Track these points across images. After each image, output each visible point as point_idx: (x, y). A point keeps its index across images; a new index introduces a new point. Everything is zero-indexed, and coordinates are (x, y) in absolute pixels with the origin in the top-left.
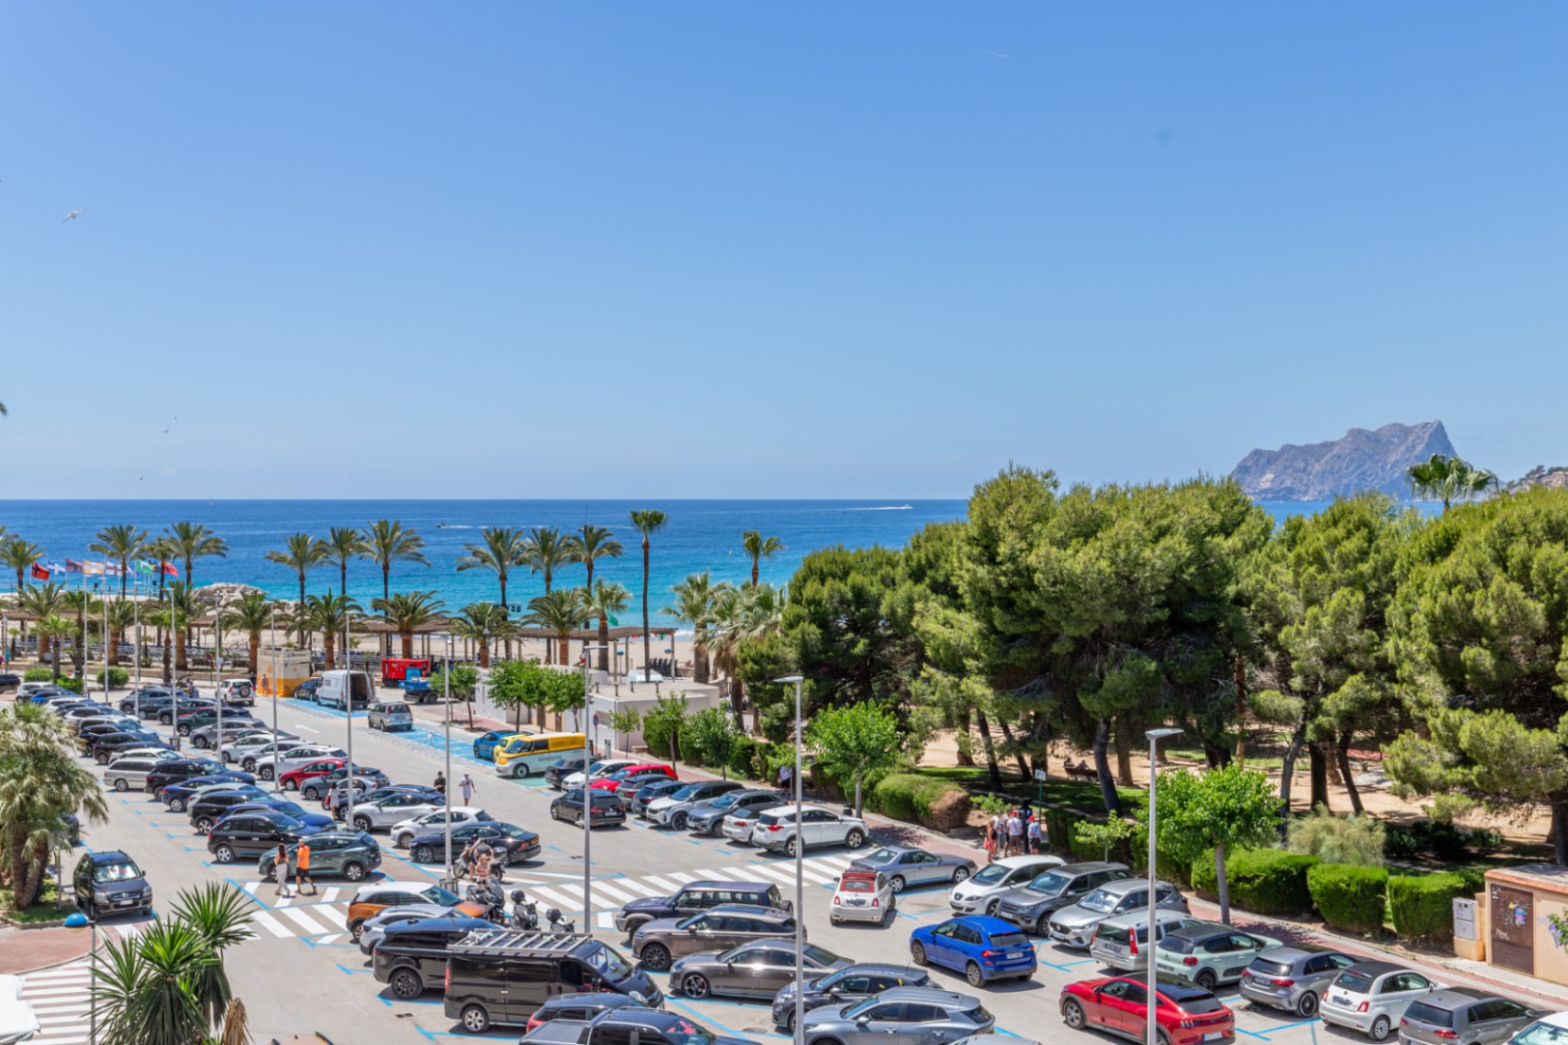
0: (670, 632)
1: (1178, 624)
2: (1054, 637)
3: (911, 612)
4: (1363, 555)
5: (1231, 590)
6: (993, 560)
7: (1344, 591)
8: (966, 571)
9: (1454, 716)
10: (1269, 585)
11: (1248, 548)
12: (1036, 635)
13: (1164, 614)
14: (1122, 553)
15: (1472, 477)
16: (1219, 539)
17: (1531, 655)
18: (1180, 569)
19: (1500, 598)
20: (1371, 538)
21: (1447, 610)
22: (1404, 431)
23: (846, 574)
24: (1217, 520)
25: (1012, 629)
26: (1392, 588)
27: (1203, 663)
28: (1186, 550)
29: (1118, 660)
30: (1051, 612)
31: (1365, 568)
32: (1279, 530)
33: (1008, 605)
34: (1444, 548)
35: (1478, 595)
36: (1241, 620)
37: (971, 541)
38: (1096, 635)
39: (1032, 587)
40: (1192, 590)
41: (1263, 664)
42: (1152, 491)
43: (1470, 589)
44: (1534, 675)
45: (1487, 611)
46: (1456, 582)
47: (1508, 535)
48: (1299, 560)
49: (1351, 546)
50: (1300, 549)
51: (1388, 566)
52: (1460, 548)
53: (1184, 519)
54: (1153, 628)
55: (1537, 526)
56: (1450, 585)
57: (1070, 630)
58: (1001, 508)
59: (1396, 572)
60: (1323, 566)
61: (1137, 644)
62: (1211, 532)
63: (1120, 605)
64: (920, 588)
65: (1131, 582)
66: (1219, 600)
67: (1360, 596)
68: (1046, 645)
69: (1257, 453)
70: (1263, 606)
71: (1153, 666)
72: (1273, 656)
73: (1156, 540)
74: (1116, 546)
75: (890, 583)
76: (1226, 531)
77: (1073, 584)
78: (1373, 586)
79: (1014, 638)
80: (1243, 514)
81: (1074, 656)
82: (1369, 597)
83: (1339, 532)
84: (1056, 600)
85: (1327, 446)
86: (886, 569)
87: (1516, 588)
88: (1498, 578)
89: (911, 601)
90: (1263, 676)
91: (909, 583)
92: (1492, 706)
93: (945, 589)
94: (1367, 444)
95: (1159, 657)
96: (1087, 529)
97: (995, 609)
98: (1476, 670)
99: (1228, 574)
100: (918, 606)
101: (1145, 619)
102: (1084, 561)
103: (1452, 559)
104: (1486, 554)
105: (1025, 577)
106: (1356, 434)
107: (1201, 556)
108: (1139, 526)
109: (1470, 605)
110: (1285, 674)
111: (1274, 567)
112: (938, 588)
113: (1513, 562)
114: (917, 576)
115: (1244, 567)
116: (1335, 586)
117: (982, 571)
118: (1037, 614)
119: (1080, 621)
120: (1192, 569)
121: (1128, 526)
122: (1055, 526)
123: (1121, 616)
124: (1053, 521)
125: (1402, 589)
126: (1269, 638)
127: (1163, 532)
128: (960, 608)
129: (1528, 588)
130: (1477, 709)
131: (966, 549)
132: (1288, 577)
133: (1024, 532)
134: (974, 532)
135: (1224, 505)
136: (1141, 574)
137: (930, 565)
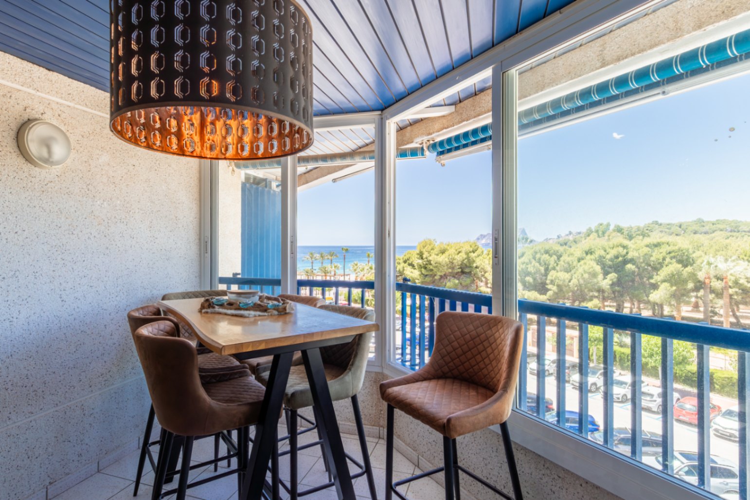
0: (349, 275)
1: (463, 272)
2: (435, 275)
3: (404, 270)
5: (475, 265)
6: (422, 258)
8: (417, 261)
9: (524, 292)
10: (483, 264)
11: (479, 256)
12: (431, 275)
13: (460, 270)
14: (451, 257)
15: (529, 240)
16: (472, 254)
17: (541, 279)
18: (464, 260)
19: (534, 266)
21: (522, 269)
24: (471, 249)
25: (426, 273)
27: (468, 281)
28: (465, 256)
29: (449, 280)
30: (435, 270)
32: (485, 252)
33: (425, 268)
35: (529, 266)
36: (477, 272)
37: (418, 254)
38: (445, 275)
39: (431, 264)
40: (466, 265)
41: (482, 281)
42: (457, 243)
43: (527, 264)
44: (542, 283)
45: (531, 269)
46: (524, 263)
47: (536, 253)
52: (525, 255)
53: (464, 249)
54: (457, 273)
55: (542, 251)
56: (523, 263)
57: (439, 274)
58: (424, 247)
61: (454, 277)
62: (470, 252)
63: (450, 268)
64: (406, 265)
65: (452, 263)
66: (472, 267)
68: (434, 277)
69: (481, 235)
70: (482, 269)
71: (457, 281)
72: (484, 279)
73: (458, 254)
74: (449, 255)
76: (474, 252)
77: (440, 264)
79: (426, 275)
80: (477, 248)
81: (440, 279)
84: (436, 267)
87: (537, 265)
88: (533, 262)
89: (403, 267)
90: (482, 284)
91: (403, 264)
92: (532, 290)
93: (412, 265)
95: (459, 280)
96: (443, 252)
97: (423, 269)
98: (529, 283)
99: (474, 261)
100: (405, 268)
101: (456, 271)
102: (443, 259)
103: (524, 258)
104: (531, 257)
105: (429, 262)
107: (468, 258)
108: (454, 251)
109: (527, 268)
110: (487, 284)
111: (484, 260)
112: (409, 265)
113: (537, 258)
114: (405, 262)
118: (432, 270)
119: (441, 272)
120: (466, 260)
121: (452, 251)
122: (436, 251)
123: (450, 270)
124: (435, 250)
126: (483, 276)
127: (459, 252)
128: (415, 269)
129: (540, 264)
130: (529, 291)
131: (416, 256)
133: (429, 252)
134: (418, 252)
135: (473, 246)
136: (455, 261)
137: (408, 260)
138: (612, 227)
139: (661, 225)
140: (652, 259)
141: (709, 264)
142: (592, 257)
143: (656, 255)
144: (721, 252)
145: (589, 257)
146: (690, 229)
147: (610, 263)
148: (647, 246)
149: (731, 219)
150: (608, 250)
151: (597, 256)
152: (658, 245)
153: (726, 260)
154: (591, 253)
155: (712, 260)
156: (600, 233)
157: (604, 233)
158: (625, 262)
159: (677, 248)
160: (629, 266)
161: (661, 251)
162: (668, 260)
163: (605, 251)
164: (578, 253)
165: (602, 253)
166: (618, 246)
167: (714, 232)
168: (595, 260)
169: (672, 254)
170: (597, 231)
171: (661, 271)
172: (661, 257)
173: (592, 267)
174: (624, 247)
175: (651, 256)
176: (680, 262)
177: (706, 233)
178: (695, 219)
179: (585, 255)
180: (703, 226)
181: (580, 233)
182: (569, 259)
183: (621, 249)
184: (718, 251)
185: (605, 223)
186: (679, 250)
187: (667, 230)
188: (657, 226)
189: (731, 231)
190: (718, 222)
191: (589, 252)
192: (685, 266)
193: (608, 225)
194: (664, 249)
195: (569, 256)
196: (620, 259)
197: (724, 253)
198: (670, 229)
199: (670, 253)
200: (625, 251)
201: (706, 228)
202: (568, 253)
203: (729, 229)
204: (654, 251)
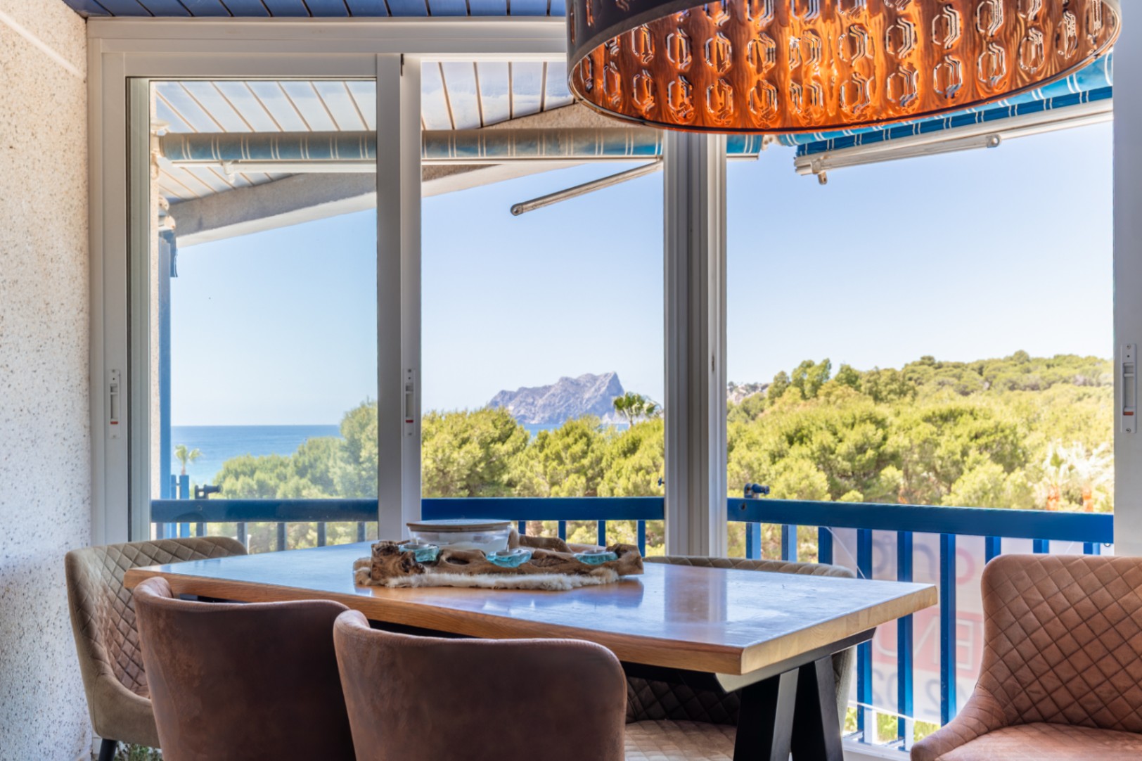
4: (584, 454)
5: (505, 478)
6: (357, 461)
7: (573, 476)
8: (339, 468)
10: (529, 474)
11: (516, 450)
14: (440, 455)
15: (646, 406)
16: (499, 445)
18: (475, 465)
20: (589, 444)
22: (594, 379)
23: (252, 472)
24: (497, 434)
26: (601, 474)
28: (480, 453)
31: (586, 462)
32: (534, 439)
33: (367, 490)
34: (632, 448)
35: (653, 476)
37: (344, 448)
40: (482, 478)
42: (458, 415)
43: (648, 473)
46: (640, 469)
48: (547, 458)
49: (578, 448)
50: (547, 451)
51: (599, 460)
52: (642, 448)
53: (478, 432)
58: (362, 428)
59: (604, 464)
60: (561, 462)
62: (494, 441)
63: (437, 488)
64: (304, 481)
65: (444, 473)
66: (499, 484)
67: (583, 479)
69: (503, 393)
70: (524, 487)
73: (460, 447)
74: (436, 451)
75: (282, 478)
76: (503, 439)
78: (590, 473)
80: (511, 430)
82: (589, 480)
83: (570, 440)
85: (547, 388)
86: (280, 469)
91: (296, 478)
94: (572, 387)
97: (358, 493)
99: (504, 467)
103: (638, 454)
104: (657, 452)
106: (565, 380)
107: (488, 457)
108: (450, 438)
109: (649, 483)
111: (531, 462)
114: (301, 472)
115: (512, 462)
116: (568, 474)
117: (350, 468)
120: (483, 465)
125: (607, 475)
127: (465, 441)
128: (333, 493)
131: (339, 454)
132: (540, 468)
134: (345, 442)
135: (499, 424)
136: (452, 469)
137: (311, 466)
138: (834, 372)
139: (940, 366)
140: (939, 452)
141: (1057, 462)
142: (805, 450)
143: (950, 442)
144: (1077, 434)
145: (796, 450)
146: (1002, 377)
147: (846, 465)
148: (928, 419)
149: (1083, 355)
150: (842, 431)
151: (815, 447)
152: (949, 417)
153: (1089, 453)
154: (801, 441)
155: (1062, 454)
156: (808, 387)
157: (816, 386)
158: (882, 461)
159: (989, 424)
160: (890, 473)
161: (957, 432)
162: (973, 453)
163: (835, 434)
164: (771, 441)
165: (829, 439)
166: (864, 421)
167: (1049, 385)
168: (812, 457)
169: (982, 441)
170: (799, 383)
171: (959, 482)
172: (957, 446)
173: (807, 477)
174: (880, 423)
175: (937, 445)
176: (998, 458)
177: (1034, 388)
178: (1011, 353)
179: (786, 445)
180: (1028, 371)
181: (754, 388)
182: (750, 456)
183: (870, 428)
184: (1069, 430)
185: (818, 362)
186: (997, 429)
187: (955, 381)
188: (931, 370)
189: (1084, 384)
190: (1059, 360)
191: (796, 437)
192: (1010, 469)
193: (827, 365)
194: (966, 427)
195: (749, 447)
196: (870, 453)
197: (1081, 435)
198: (959, 377)
199: (976, 437)
200: (880, 432)
201: (1034, 377)
202: (747, 441)
203: (1081, 379)
204: (942, 434)
